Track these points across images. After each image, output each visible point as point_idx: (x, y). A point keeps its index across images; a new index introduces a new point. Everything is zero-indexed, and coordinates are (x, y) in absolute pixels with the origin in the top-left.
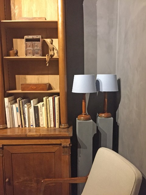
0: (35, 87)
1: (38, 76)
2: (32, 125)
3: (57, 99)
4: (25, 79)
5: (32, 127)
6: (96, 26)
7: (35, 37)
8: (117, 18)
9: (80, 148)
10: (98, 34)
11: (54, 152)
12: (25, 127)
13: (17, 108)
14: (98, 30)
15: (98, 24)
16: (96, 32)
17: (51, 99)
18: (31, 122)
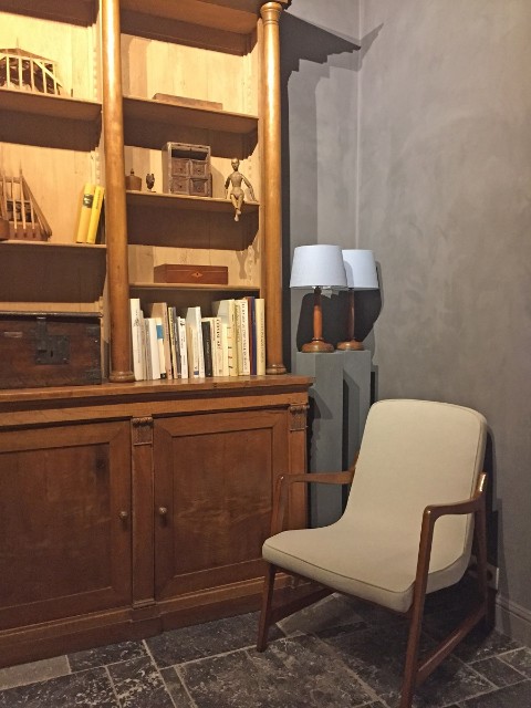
0: (200, 275)
1: (184, 250)
2: (197, 373)
3: (259, 303)
4: (150, 255)
5: (196, 376)
6: (315, 141)
7: (196, 148)
8: (356, 129)
9: (320, 417)
10: (319, 159)
11: (271, 428)
12: (180, 377)
13: (158, 328)
14: (319, 150)
15: (319, 137)
16: (315, 154)
17: (243, 303)
18: (195, 365)
